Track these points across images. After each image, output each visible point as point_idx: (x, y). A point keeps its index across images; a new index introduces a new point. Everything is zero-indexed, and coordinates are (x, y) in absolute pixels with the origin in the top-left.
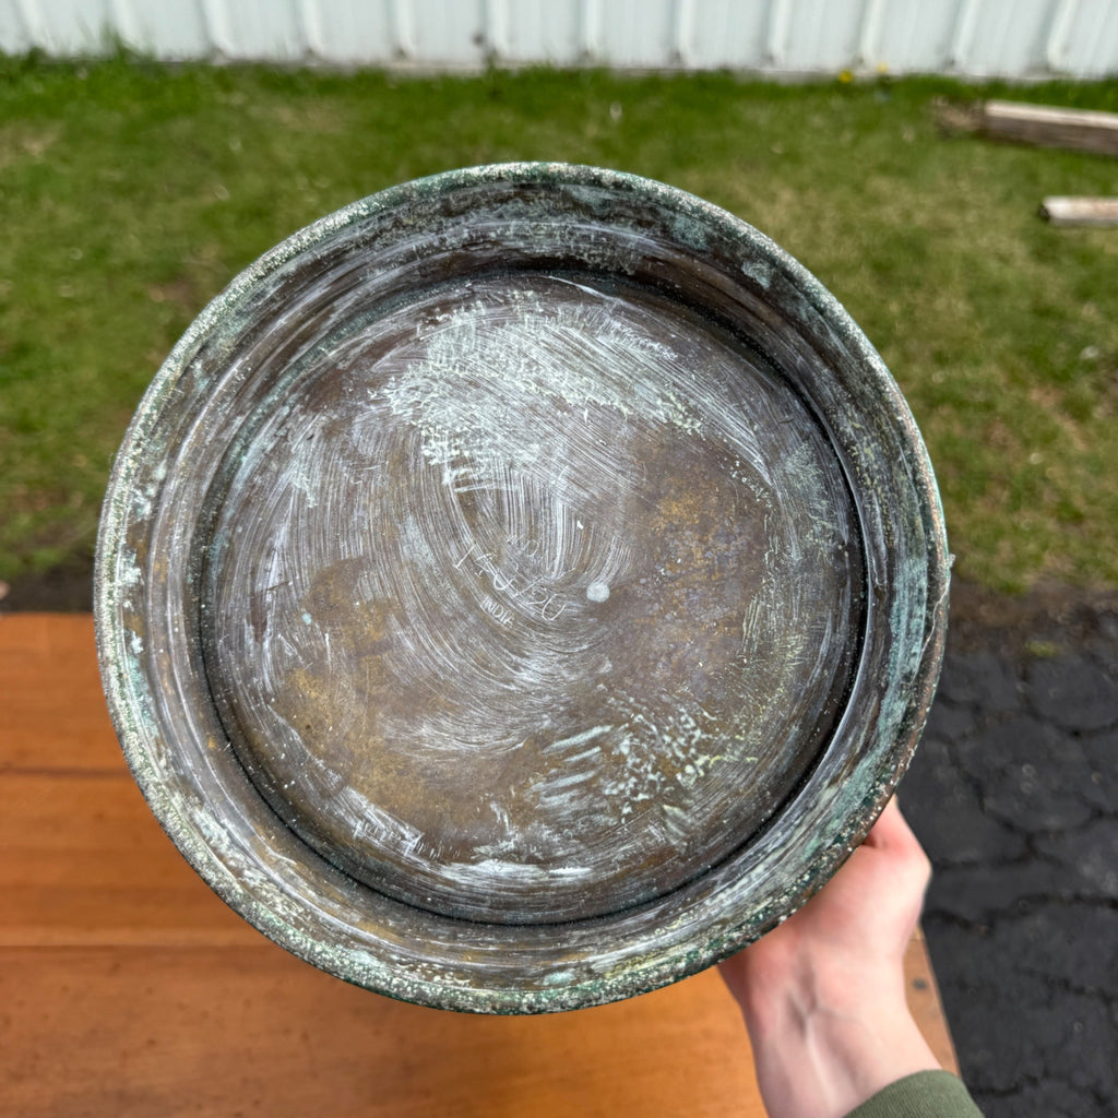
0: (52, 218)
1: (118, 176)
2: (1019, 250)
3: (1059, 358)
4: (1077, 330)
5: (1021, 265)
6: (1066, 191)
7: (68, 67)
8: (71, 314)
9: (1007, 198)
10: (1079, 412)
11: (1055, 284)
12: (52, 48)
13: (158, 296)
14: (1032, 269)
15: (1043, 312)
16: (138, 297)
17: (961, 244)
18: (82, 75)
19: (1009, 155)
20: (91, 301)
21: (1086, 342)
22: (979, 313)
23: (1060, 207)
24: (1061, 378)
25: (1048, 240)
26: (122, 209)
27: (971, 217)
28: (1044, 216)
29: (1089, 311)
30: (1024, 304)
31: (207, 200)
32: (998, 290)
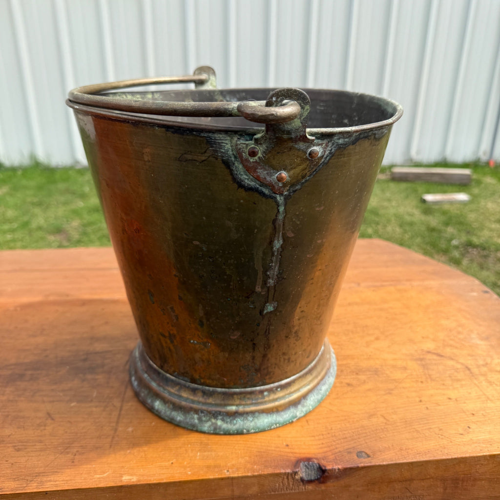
0: (4, 214)
1: (35, 200)
2: (417, 212)
3: (443, 245)
4: (447, 235)
5: (418, 215)
6: (428, 192)
7: (13, 169)
8: (12, 245)
9: (407, 197)
10: (457, 262)
11: (434, 221)
12: (7, 163)
13: (51, 238)
14: (423, 218)
15: (432, 230)
16: (42, 238)
17: (392, 211)
18: (20, 173)
19: (403, 185)
20: (22, 240)
21: (451, 240)
22: (405, 232)
23: (429, 197)
24: (445, 252)
25: (427, 208)
26: (37, 210)
27: (394, 203)
28: (424, 201)
29: (450, 230)
30: (423, 228)
31: (73, 207)
32: (411, 224)
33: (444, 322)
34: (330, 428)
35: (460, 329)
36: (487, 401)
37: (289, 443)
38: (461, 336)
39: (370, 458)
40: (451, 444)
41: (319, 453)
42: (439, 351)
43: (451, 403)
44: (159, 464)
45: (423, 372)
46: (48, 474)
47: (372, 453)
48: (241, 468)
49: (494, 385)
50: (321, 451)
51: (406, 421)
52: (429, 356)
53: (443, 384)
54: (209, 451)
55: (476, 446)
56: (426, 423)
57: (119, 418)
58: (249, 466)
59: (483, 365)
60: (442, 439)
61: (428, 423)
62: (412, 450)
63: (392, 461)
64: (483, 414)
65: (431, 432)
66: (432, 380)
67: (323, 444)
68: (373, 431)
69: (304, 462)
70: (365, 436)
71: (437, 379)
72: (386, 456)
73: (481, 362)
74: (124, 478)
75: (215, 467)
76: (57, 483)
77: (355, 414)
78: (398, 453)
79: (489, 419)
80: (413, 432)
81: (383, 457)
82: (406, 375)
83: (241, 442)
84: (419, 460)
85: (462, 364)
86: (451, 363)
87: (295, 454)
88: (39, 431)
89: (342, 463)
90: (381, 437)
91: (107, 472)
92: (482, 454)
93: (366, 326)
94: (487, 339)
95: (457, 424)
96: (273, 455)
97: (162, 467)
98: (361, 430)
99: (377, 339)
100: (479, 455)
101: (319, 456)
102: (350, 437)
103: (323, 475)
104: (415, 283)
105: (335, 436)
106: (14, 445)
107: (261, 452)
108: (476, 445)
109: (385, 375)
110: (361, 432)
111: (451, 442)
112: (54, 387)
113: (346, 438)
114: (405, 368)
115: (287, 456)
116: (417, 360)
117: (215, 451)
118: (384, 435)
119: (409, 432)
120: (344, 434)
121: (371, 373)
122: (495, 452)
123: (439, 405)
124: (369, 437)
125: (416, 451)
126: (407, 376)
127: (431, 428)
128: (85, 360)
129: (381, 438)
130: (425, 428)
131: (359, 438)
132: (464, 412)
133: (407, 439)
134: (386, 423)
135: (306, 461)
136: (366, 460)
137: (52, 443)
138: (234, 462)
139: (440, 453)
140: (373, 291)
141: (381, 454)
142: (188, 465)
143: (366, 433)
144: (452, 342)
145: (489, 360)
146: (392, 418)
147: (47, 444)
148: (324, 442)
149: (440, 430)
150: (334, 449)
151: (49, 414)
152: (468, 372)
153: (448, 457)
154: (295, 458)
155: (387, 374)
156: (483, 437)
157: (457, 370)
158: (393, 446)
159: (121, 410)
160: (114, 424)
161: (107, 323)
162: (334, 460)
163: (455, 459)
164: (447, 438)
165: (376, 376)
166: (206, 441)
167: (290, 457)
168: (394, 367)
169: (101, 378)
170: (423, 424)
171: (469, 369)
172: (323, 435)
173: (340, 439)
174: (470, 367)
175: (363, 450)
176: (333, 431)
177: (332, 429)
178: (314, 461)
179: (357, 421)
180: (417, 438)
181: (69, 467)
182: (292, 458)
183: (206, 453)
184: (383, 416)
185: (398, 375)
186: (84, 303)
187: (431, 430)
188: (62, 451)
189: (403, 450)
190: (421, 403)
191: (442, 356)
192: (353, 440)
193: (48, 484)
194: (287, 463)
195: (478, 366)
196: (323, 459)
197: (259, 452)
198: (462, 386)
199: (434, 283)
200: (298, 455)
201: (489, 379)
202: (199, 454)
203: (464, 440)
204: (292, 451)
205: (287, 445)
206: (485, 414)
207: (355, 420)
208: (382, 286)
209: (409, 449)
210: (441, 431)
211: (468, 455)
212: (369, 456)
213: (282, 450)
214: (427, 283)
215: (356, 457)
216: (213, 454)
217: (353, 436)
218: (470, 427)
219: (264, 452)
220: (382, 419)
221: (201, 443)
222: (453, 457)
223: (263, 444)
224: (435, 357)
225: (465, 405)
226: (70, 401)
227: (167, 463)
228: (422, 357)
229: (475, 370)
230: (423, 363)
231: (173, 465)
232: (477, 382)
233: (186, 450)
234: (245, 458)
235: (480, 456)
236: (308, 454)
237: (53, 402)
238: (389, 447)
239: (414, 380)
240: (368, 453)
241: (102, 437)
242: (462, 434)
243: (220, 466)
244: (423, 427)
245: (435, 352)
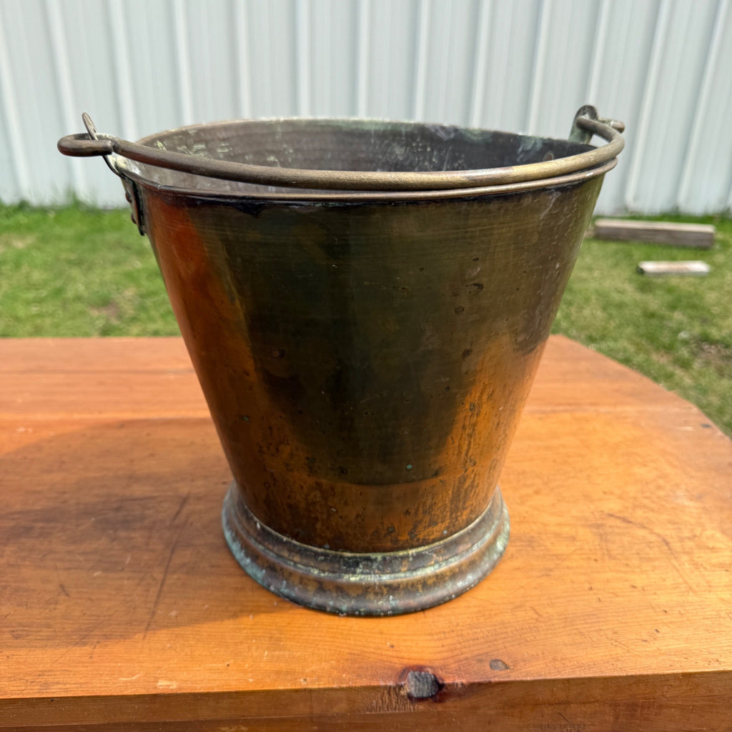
0: (27, 276)
1: (73, 257)
2: (629, 288)
3: (665, 338)
4: (673, 325)
5: (630, 293)
6: (649, 259)
7: (43, 210)
8: (39, 321)
9: (616, 265)
10: (685, 365)
11: (654, 302)
12: (34, 200)
13: (95, 313)
14: (638, 296)
15: (652, 315)
16: (82, 313)
17: (593, 285)
18: (52, 215)
19: (612, 247)
20: (52, 315)
21: (679, 331)
22: (611, 317)
23: (649, 266)
24: (669, 349)
25: (645, 282)
26: (75, 272)
27: (596, 274)
28: (641, 272)
29: (678, 316)
30: (638, 312)
31: (127, 268)
32: (620, 306)
33: (638, 471)
34: (456, 624)
35: (661, 482)
36: (689, 592)
37: (394, 643)
38: (662, 493)
39: (508, 671)
40: (627, 654)
41: (436, 660)
42: (626, 515)
43: (635, 594)
44: (210, 665)
45: (599, 545)
46: (56, 673)
47: (512, 662)
48: (324, 676)
49: (702, 569)
50: (439, 656)
51: (566, 618)
52: (611, 522)
53: (627, 565)
54: (280, 650)
55: (664, 660)
56: (595, 622)
57: (158, 596)
58: (335, 673)
59: (689, 538)
60: (616, 646)
61: (599, 622)
62: (570, 661)
63: (541, 675)
64: (680, 612)
65: (601, 636)
66: (611, 557)
67: (443, 646)
68: (517, 630)
69: (414, 671)
70: (505, 638)
71: (619, 557)
72: (531, 668)
73: (686, 534)
74: (160, 684)
75: (288, 673)
76: (67, 686)
77: (494, 604)
78: (549, 664)
79: (688, 620)
80: (576, 634)
81: (528, 669)
82: (573, 548)
83: (328, 639)
84: (579, 676)
85: (658, 535)
86: (642, 533)
87: (401, 660)
88: (47, 611)
89: (468, 675)
90: (528, 639)
91: (136, 674)
92: (672, 672)
93: (524, 472)
94: (699, 498)
95: (641, 625)
96: (371, 660)
97: (214, 669)
98: (500, 629)
99: (537, 492)
100: (667, 672)
101: (437, 664)
102: (483, 637)
103: (440, 691)
104: (603, 409)
105: (461, 635)
106: (12, 629)
107: (354, 654)
108: (664, 658)
109: (543, 548)
110: (499, 631)
111: (629, 652)
112: (72, 548)
113: (477, 639)
114: (574, 539)
115: (390, 662)
116: (591, 526)
117: (289, 650)
118: (532, 638)
119: (569, 635)
120: (475, 633)
121: (523, 543)
122: (690, 668)
123: (618, 596)
124: (510, 639)
125: (576, 663)
126: (574, 551)
127: (601, 630)
128: (118, 509)
129: (527, 641)
130: (593, 629)
131: (496, 640)
132: (653, 608)
133: (565, 645)
134: (537, 620)
135: (416, 670)
136: (503, 672)
137: (64, 628)
138: (314, 668)
139: (611, 667)
140: (539, 418)
141: (525, 665)
142: (250, 669)
143: (506, 633)
144: (646, 502)
145: (698, 531)
146: (547, 613)
147: (57, 630)
148: (445, 644)
149: (615, 633)
150: (458, 655)
151: (62, 586)
152: (665, 548)
153: (621, 674)
154: (401, 666)
155: (545, 546)
156: (676, 646)
157: (649, 544)
158: (543, 654)
159: (162, 585)
160: (151, 605)
161: (152, 455)
162: (456, 670)
163: (632, 676)
164: (624, 645)
165: (529, 549)
166: (277, 636)
167: (394, 663)
168: (557, 535)
169: (138, 537)
170: (591, 623)
171: (667, 544)
172: (444, 633)
173: (468, 641)
174: (669, 540)
175: (499, 658)
176: (459, 628)
177: (458, 625)
178: (428, 672)
179: (496, 614)
180: (580, 643)
181: (86, 664)
182: (397, 665)
183: (276, 653)
184: (533, 609)
185: (562, 548)
186: (123, 425)
187: (602, 633)
188: (78, 641)
189: (557, 660)
190: (591, 592)
191: (630, 522)
192: (487, 642)
193: (55, 687)
194: (390, 673)
195: (681, 540)
196: (441, 669)
197: (351, 654)
198: (654, 568)
199: (630, 410)
200: (406, 662)
201: (696, 559)
202: (266, 653)
203: (648, 649)
204: (399, 655)
205: (392, 646)
206: (683, 612)
207: (493, 613)
208: (554, 412)
209: (566, 659)
210: (616, 635)
211: (650, 672)
212: (507, 667)
213: (384, 652)
214: (619, 409)
215: (489, 667)
216: (287, 653)
217: (487, 636)
218: (659, 630)
219: (358, 655)
220: (531, 613)
221: (271, 637)
222: (629, 674)
223: (358, 643)
224: (619, 523)
225: (655, 597)
226: (93, 569)
227: (220, 665)
228: (600, 522)
229: (676, 546)
230: (602, 531)
231: (229, 668)
232: (676, 564)
233: (249, 648)
234: (331, 662)
235: (668, 674)
236: (420, 660)
237: (70, 569)
238: (538, 655)
239: (583, 556)
240: (506, 662)
241: (134, 623)
242: (645, 641)
243: (295, 672)
244: (590, 627)
245: (621, 515)
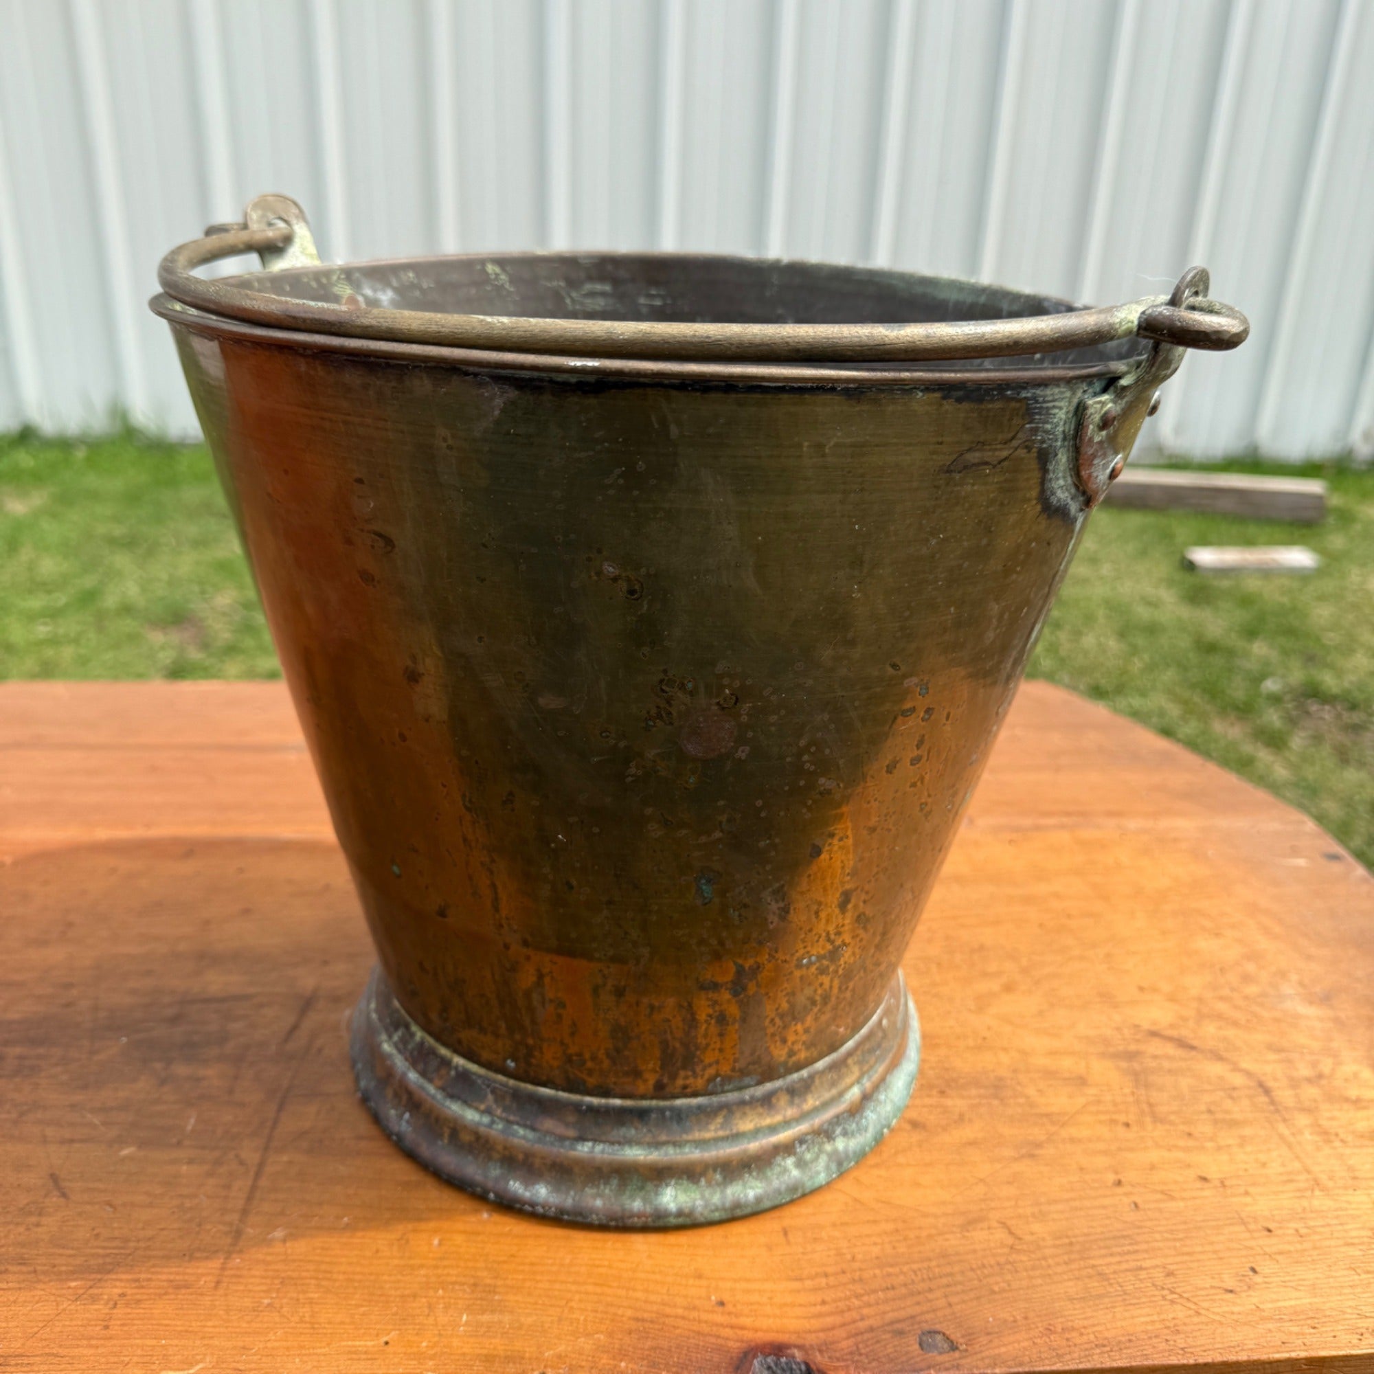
0: (31, 567)
1: (118, 531)
2: (1168, 596)
4: (1251, 665)
5: (1171, 606)
6: (1204, 542)
7: (64, 444)
8: (49, 652)
9: (1143, 553)
10: (1275, 741)
11: (1216, 623)
12: (47, 426)
13: (157, 638)
14: (1186, 612)
15: (1209, 648)
16: (133, 638)
17: (1099, 591)
18: (80, 454)
19: (1135, 520)
20: (76, 641)
21: (1263, 678)
22: (1134, 650)
23: (1205, 556)
24: (1244, 711)
25: (1199, 587)
26: (122, 560)
27: (1106, 569)
28: (1190, 566)
29: (1259, 649)
30: (1185, 642)
32: (1152, 629)
33: (1204, 944)
34: (849, 1257)
35: (1251, 967)
36: (1313, 1191)
37: (726, 1297)
38: (1252, 990)
39: (957, 1354)
40: (1196, 1320)
41: (810, 1332)
42: (1185, 1033)
43: (1206, 1193)
44: (350, 1343)
45: (1133, 1093)
46: (32, 1360)
47: (963, 1337)
48: (582, 1367)
49: (1337, 1144)
50: (816, 1324)
51: (1071, 1244)
52: (1155, 1047)
53: (1190, 1135)
54: (493, 1312)
55: (1270, 1331)
56: (1129, 1252)
57: (250, 1199)
58: (605, 1360)
59: (1309, 1080)
60: (1172, 1302)
61: (1136, 1252)
62: (1082, 1334)
63: (1021, 1365)
64: (1297, 1230)
65: (1141, 1280)
66: (1158, 1119)
67: (824, 1303)
68: (972, 1270)
69: (766, 1355)
70: (948, 1286)
71: (1172, 1117)
72: (1003, 1350)
73: (1304, 1071)
75: (509, 1359)
77: (925, 1215)
78: (1038, 1341)
79: (1315, 1248)
80: (1090, 1277)
81: (997, 1351)
82: (1081, 1101)
83: (590, 1288)
84: (1099, 1366)
85: (1248, 1074)
86: (1215, 1069)
87: (740, 1332)
88: (21, 1229)
89: (874, 1364)
90: (996, 1288)
91: (197, 1363)
92: (1286, 1355)
93: (982, 948)
94: (1326, 999)
95: (1221, 1259)
96: (678, 1331)
97: (355, 1353)
98: (938, 1266)
99: (1009, 988)
100: (1277, 1356)
101: (811, 1339)
102: (905, 1285)
104: (1132, 824)
105: (861, 1280)
107: (643, 1320)
108: (1270, 1326)
109: (1022, 1100)
110: (937, 1270)
111: (1198, 1313)
112: (78, 1097)
113: (893, 1288)
114: (1082, 1081)
115: (718, 1337)
116: (1116, 1056)
117: (511, 1312)
118: (1003, 1285)
119: (1078, 1279)
120: (889, 1275)
121: (982, 1091)
122: (1323, 1348)
123: (1172, 1198)
124: (959, 1288)
125: (1092, 1337)
126: (1084, 1106)
127: (1141, 1268)
128: (175, 1020)
129: (993, 1292)
130: (1124, 1266)
131: (930, 1290)
132: (1244, 1223)
133: (1071, 1299)
134: (1012, 1248)
135: (770, 1354)
136: (945, 1358)
137: (54, 1266)
138: (561, 1348)
139: (1163, 1346)
140: (1011, 842)
141: (991, 1341)
142: (432, 1352)
143: (951, 1274)
144: (1222, 1007)
145: (1326, 1066)
146: (1032, 1234)
147: (39, 1268)
148: (827, 1299)
149: (1170, 1274)
150: (854, 1322)
151: (54, 1178)
152: (1263, 1099)
153: (1185, 1362)
154: (738, 1344)
155: (1027, 1097)
156: (1293, 1303)
157: (1231, 1092)
158: (1026, 1318)
159: (258, 1175)
160: (235, 1217)
161: (247, 911)
162: (851, 1353)
163: (1206, 1365)
164: (1188, 1299)
165: (996, 1102)
166: (488, 1281)
167: (727, 1339)
168: (1050, 1074)
169: (213, 1075)
170: (1120, 1254)
171: (1267, 1091)
172: (826, 1275)
173: (875, 1291)
174: (1271, 1084)
175: (938, 1327)
176: (856, 1265)
177: (853, 1259)
178: (794, 1357)
179: (930, 1236)
180: (1100, 1296)
181: (94, 1342)
182: (730, 1344)
183: (485, 1318)
184: (1004, 1224)
185: (1059, 1100)
186: (189, 849)
187: (1143, 1274)
188: (81, 1291)
189: (1055, 1332)
190: (1119, 1190)
191: (1193, 1048)
192: (912, 1294)
194: (716, 1359)
195: (1294, 1083)
196: (820, 1351)
197: (637, 1320)
198: (1243, 1141)
199: (1185, 825)
200: (748, 1335)
201: (1324, 1123)
202: (465, 1318)
203: (1236, 1309)
204: (734, 1321)
205: (722, 1304)
206: (1303, 1231)
207: (924, 1233)
208: (1038, 828)
209: (1073, 1329)
210: (1172, 1279)
211: (1243, 1357)
212: (954, 1347)
213: (704, 1316)
214: (1164, 823)
215: (917, 1346)
216: (507, 1318)
217: (913, 1282)
218: (1257, 1269)
219: (652, 1322)
220: (1000, 1235)
221: (475, 1285)
222: (1201, 1361)
223: (653, 1298)
224: (1170, 1049)
225: (1248, 1200)
226: (121, 1141)
227: (370, 1343)
228: (1133, 1047)
229: (1285, 1096)
230: (1136, 1066)
231: (389, 1349)
232: (1286, 1132)
233: (430, 1306)
234: (596, 1336)
235: (1279, 1361)
236: (777, 1332)
237: (72, 1141)
238: (1015, 1321)
239: (1103, 1117)
240: (952, 1337)
241: (198, 1255)
242: (1231, 1291)
243: (523, 1358)
244: (1119, 1262)
245: (1170, 1033)
